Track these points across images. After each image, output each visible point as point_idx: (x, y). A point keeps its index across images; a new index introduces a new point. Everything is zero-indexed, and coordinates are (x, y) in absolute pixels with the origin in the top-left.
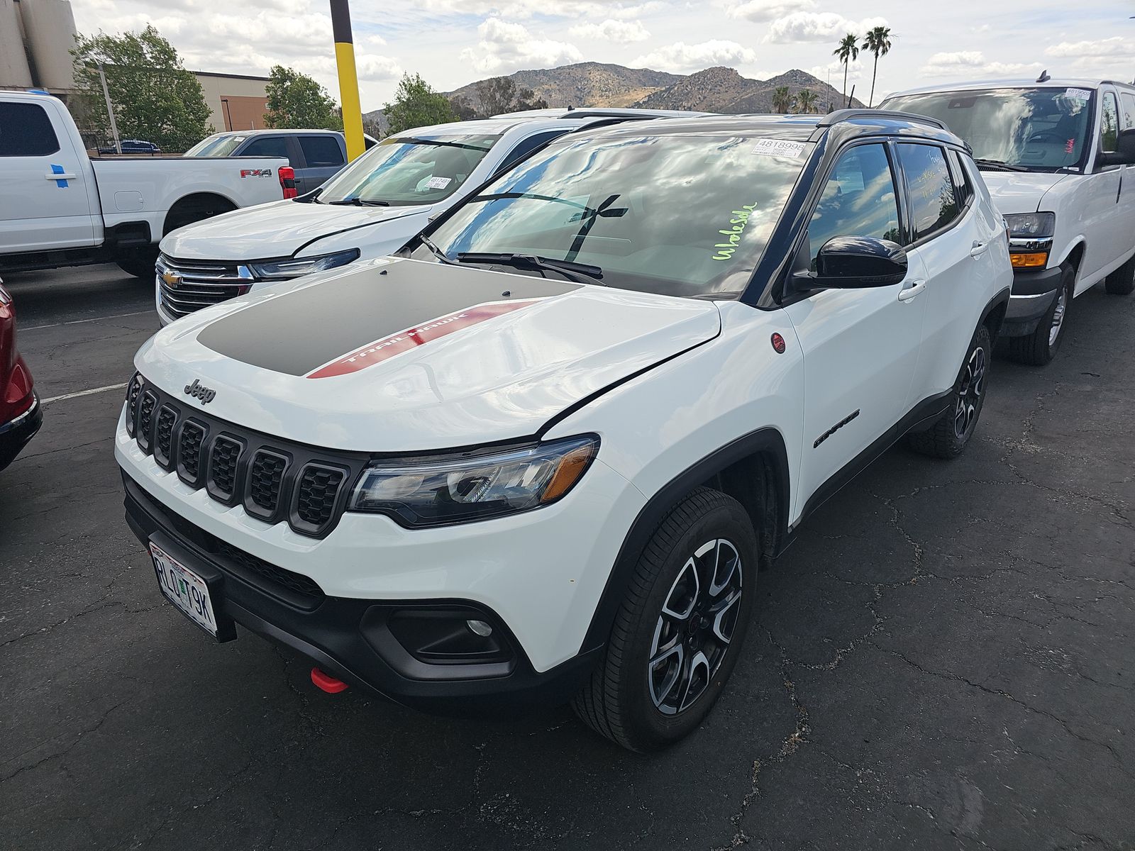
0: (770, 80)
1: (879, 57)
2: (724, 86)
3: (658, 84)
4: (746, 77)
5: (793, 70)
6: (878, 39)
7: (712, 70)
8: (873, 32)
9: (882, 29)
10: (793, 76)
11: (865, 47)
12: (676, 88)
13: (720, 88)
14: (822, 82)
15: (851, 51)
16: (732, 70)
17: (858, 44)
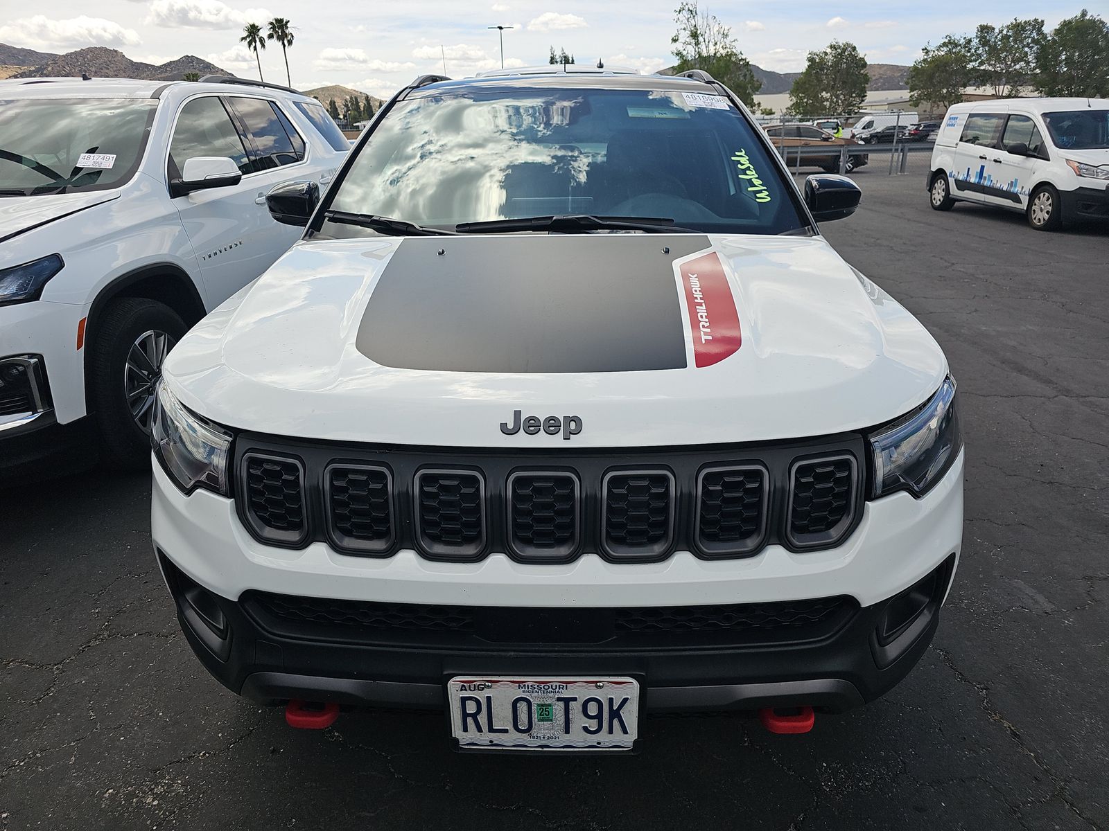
0: (165, 65)
1: (286, 48)
2: (111, 69)
3: (24, 62)
4: (136, 60)
5: (187, 56)
6: (280, 29)
7: (90, 50)
8: (274, 22)
9: (282, 20)
10: (190, 62)
11: (271, 36)
12: (50, 69)
13: (107, 71)
14: (222, 70)
15: (257, 40)
16: (116, 51)
17: (264, 33)
